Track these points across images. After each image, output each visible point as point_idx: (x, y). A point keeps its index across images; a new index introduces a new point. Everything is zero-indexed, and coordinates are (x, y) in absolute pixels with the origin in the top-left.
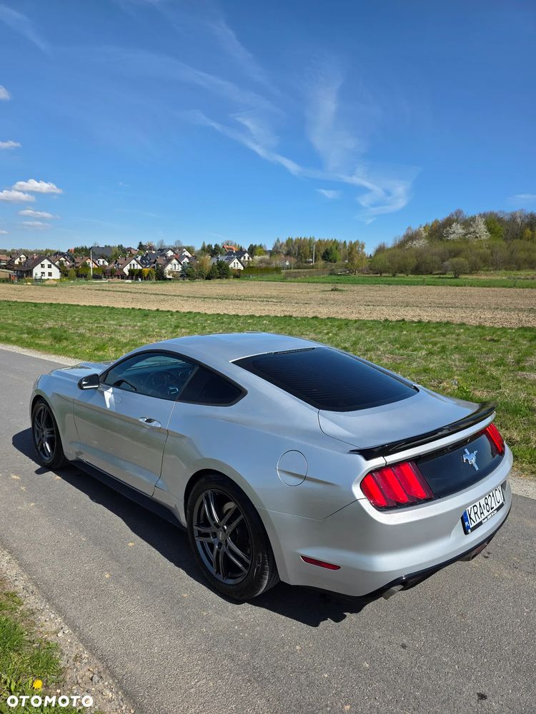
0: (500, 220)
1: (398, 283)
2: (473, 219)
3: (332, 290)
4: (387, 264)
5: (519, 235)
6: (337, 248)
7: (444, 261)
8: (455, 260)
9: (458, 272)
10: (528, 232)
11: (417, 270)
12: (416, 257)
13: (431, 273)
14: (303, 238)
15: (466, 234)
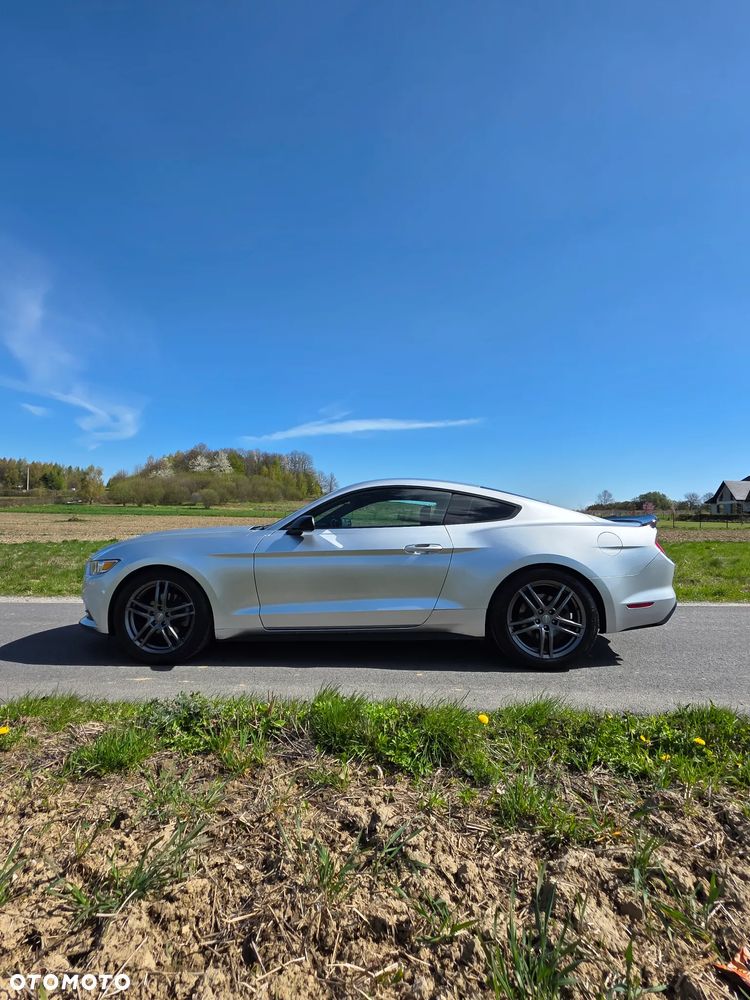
0: (240, 457)
1: (148, 513)
2: (217, 453)
3: (70, 520)
4: (132, 493)
5: (258, 471)
6: (59, 474)
7: (192, 492)
8: (205, 490)
9: (208, 503)
10: (265, 468)
11: (166, 500)
12: (164, 486)
13: (180, 504)
14: (8, 460)
15: (211, 468)
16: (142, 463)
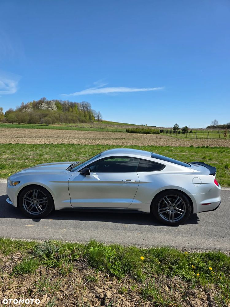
0: (60, 103)
1: (23, 127)
2: (50, 102)
4: (15, 118)
5: (68, 110)
7: (41, 118)
8: (46, 118)
9: (48, 123)
10: (71, 109)
11: (30, 122)
12: (29, 116)
13: (36, 123)
15: (48, 108)
16: (20, 105)
